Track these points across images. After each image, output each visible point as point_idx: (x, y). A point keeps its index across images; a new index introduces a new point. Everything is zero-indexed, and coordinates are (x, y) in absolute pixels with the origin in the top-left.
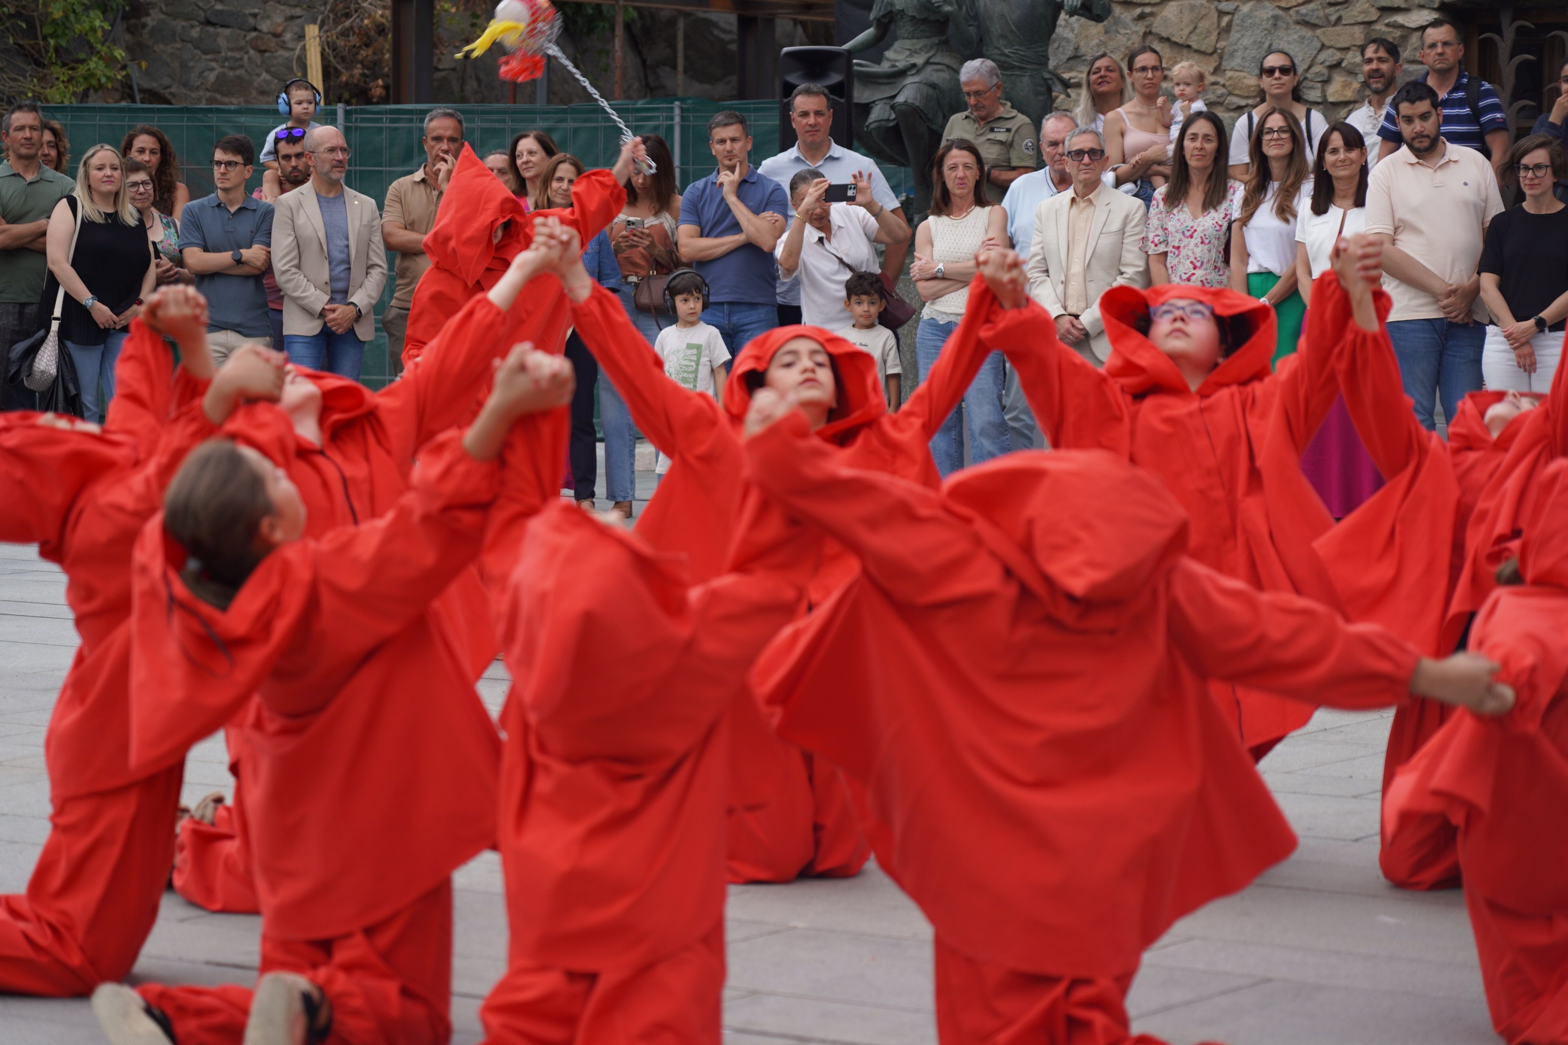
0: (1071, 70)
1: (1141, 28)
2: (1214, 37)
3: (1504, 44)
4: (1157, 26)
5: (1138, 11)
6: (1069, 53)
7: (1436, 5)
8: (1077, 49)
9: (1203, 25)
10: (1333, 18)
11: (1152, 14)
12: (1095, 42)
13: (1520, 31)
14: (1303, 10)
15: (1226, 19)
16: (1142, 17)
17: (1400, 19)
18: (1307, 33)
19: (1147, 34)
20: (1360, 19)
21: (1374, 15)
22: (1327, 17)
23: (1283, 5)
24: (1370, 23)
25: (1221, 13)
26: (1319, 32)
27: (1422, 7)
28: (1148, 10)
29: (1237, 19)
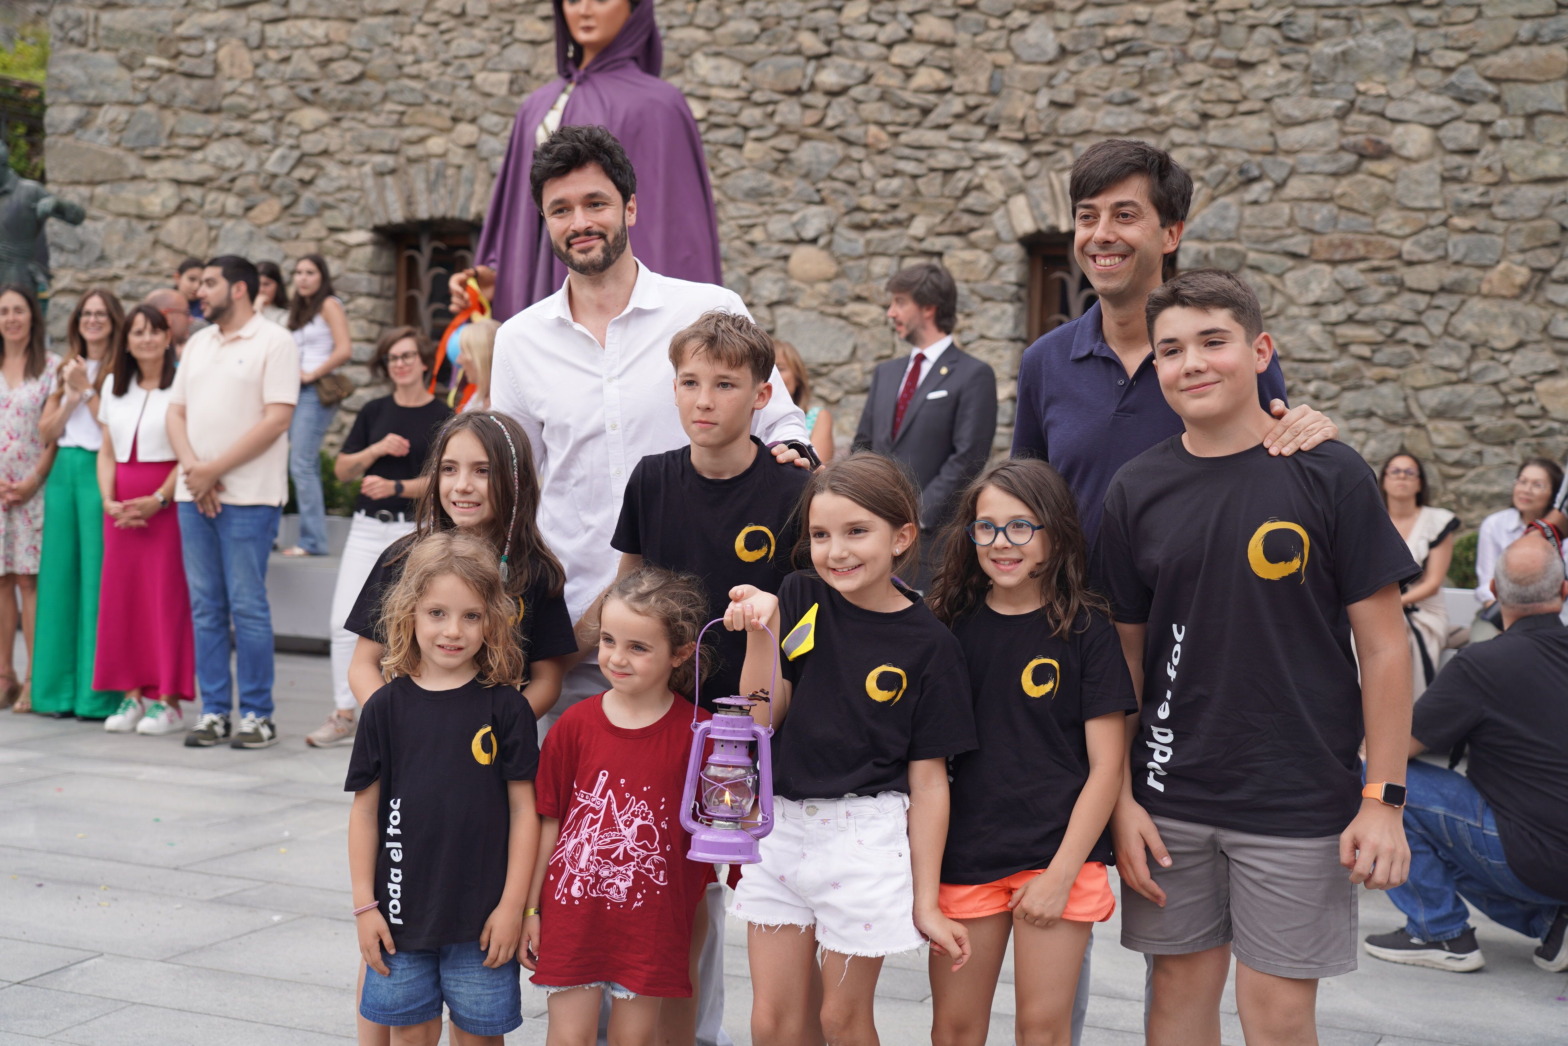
0: (99, 266)
1: (150, 237)
2: (204, 246)
3: (423, 259)
4: (163, 235)
5: (148, 224)
6: (97, 253)
7: (370, 226)
8: (103, 251)
9: (198, 236)
10: (294, 234)
11: (159, 227)
12: (116, 246)
13: (436, 250)
14: (272, 227)
15: (213, 233)
16: (151, 228)
17: (343, 237)
18: (274, 245)
19: (156, 243)
20: (315, 235)
21: (323, 233)
22: (289, 234)
23: (258, 222)
24: (320, 240)
25: (211, 228)
26: (283, 245)
27: (360, 228)
28: (156, 223)
29: (222, 232)
